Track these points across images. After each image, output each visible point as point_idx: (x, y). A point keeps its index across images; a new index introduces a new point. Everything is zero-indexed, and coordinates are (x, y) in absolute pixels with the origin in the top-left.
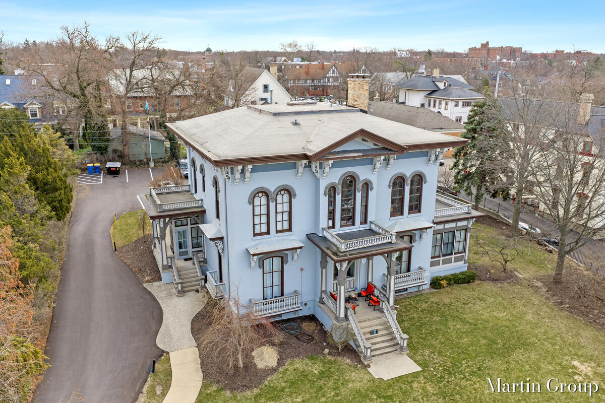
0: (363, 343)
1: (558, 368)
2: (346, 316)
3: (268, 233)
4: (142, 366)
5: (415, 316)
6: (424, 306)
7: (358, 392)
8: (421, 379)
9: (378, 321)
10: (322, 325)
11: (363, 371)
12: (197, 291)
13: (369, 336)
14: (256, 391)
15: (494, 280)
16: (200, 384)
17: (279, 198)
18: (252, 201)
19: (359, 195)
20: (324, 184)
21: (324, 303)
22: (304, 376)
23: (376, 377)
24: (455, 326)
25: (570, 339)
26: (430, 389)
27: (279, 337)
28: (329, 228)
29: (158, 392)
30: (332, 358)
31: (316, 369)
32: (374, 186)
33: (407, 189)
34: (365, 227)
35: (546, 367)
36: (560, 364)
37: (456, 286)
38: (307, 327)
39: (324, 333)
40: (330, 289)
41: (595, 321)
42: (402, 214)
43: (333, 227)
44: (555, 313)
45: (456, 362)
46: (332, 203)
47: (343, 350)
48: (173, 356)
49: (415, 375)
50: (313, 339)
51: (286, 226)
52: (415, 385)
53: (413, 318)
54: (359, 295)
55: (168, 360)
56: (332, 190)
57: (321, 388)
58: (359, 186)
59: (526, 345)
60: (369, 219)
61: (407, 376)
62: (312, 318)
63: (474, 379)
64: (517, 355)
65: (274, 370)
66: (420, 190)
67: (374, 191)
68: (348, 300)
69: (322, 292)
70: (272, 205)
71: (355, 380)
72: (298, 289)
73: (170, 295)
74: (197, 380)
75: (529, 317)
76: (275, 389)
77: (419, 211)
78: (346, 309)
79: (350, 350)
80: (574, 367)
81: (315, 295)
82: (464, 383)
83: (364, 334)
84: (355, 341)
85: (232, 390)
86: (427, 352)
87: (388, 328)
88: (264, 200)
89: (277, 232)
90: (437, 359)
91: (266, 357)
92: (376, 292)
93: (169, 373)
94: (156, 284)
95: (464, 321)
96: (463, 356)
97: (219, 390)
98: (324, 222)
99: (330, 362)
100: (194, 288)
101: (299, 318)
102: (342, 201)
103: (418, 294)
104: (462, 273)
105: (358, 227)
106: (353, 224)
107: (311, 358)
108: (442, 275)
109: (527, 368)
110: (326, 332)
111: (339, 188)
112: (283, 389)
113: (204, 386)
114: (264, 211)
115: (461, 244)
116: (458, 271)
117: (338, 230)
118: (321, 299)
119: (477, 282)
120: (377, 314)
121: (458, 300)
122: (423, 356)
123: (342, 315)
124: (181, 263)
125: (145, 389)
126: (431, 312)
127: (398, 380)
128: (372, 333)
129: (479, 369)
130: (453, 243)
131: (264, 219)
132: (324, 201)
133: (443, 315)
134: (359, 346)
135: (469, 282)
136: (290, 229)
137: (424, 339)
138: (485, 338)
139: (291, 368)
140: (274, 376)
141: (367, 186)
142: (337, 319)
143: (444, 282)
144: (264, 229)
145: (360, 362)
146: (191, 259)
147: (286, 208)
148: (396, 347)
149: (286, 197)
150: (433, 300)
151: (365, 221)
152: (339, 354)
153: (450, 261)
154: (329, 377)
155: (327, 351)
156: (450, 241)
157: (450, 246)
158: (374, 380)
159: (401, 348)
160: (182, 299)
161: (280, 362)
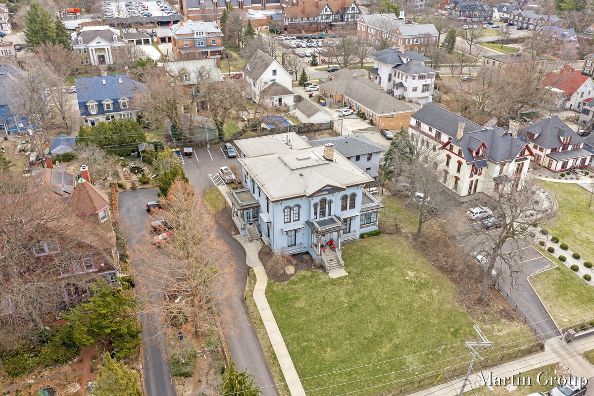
0: (327, 265)
1: (401, 274)
2: (321, 254)
3: (290, 222)
4: (244, 273)
5: (350, 252)
6: (355, 247)
7: (324, 283)
8: (347, 278)
9: (334, 255)
10: (311, 256)
11: (326, 275)
12: (257, 240)
13: (329, 261)
14: (287, 282)
15: (390, 234)
16: (267, 280)
17: (295, 209)
18: (284, 211)
19: (327, 206)
20: (313, 203)
21: (312, 248)
22: (304, 277)
23: (331, 277)
24: (366, 256)
25: (411, 262)
26: (350, 282)
27: (295, 262)
28: (315, 219)
29: (253, 282)
30: (315, 270)
31: (309, 274)
32: (334, 201)
33: (349, 200)
34: (330, 217)
35: (396, 273)
36: (402, 272)
37: (371, 237)
38: (306, 257)
39: (312, 260)
40: (315, 242)
41: (427, 254)
42: (346, 210)
43: (316, 218)
44: (411, 250)
45: (362, 272)
46: (316, 209)
47: (319, 267)
48: (254, 269)
49: (345, 277)
50: (308, 262)
51: (297, 218)
52: (345, 280)
53: (349, 253)
54: (327, 244)
55: (253, 270)
56: (316, 205)
57: (310, 281)
58: (327, 202)
59: (391, 265)
60: (331, 214)
61: (342, 277)
62: (307, 253)
63: (367, 278)
64: (387, 269)
65: (293, 275)
66: (354, 200)
67: (334, 203)
68: (322, 246)
69: (312, 243)
70: (292, 212)
71: (323, 278)
72: (302, 242)
73: (246, 242)
74: (266, 278)
75: (398, 253)
76: (294, 281)
77: (354, 208)
78: (321, 251)
79: (322, 267)
80: (408, 274)
81: (309, 244)
82: (363, 279)
83: (327, 261)
84: (324, 263)
85: (279, 282)
86: (352, 268)
87: (338, 258)
88: (289, 210)
89: (294, 221)
90: (355, 271)
91: (290, 270)
92: (334, 243)
93: (255, 276)
94: (238, 236)
95: (369, 254)
96: (365, 269)
97: (274, 282)
98: (313, 216)
99: (314, 272)
100: (256, 238)
101: (302, 253)
102: (320, 208)
103: (353, 241)
104: (375, 231)
105: (327, 217)
106: (325, 216)
107: (307, 270)
108: (365, 232)
109: (389, 274)
110: (313, 259)
111: (319, 204)
112: (297, 282)
113: (269, 280)
114: (289, 213)
115: (375, 219)
116: (373, 230)
117: (319, 219)
118: (311, 246)
119: (382, 235)
120: (333, 252)
121: (370, 244)
122: (350, 269)
123: (319, 254)
124: (248, 226)
125: (247, 281)
126: (357, 250)
127: (338, 278)
128: (331, 260)
129: (370, 274)
130: (371, 218)
131: (288, 217)
132: (313, 209)
133: (362, 252)
134: (325, 266)
135: (378, 235)
136: (299, 220)
137: (351, 262)
138: (376, 262)
139: (299, 274)
140: (294, 277)
141: (331, 202)
142: (317, 255)
143: (366, 236)
144: (288, 220)
145: (325, 271)
146: (252, 224)
147: (297, 212)
148: (340, 265)
149: (297, 208)
150: (360, 244)
151: (329, 215)
152: (318, 269)
153: (369, 226)
154: (314, 277)
155: (313, 267)
156: (370, 217)
157: (369, 220)
158: (330, 278)
159: (342, 266)
160: (252, 243)
161: (296, 272)
